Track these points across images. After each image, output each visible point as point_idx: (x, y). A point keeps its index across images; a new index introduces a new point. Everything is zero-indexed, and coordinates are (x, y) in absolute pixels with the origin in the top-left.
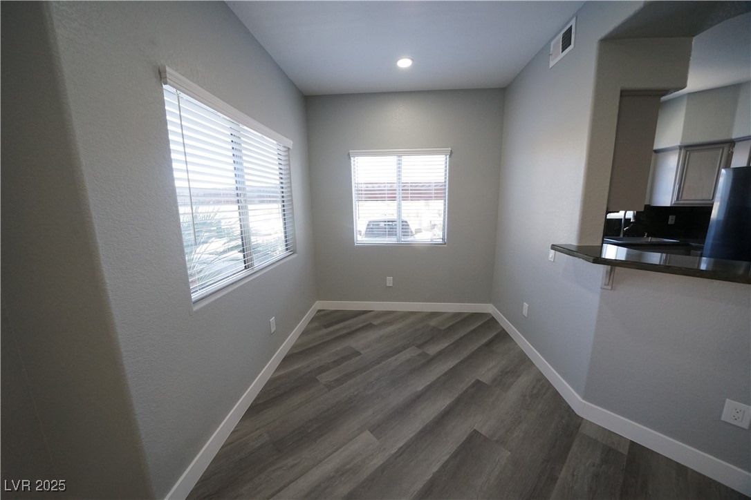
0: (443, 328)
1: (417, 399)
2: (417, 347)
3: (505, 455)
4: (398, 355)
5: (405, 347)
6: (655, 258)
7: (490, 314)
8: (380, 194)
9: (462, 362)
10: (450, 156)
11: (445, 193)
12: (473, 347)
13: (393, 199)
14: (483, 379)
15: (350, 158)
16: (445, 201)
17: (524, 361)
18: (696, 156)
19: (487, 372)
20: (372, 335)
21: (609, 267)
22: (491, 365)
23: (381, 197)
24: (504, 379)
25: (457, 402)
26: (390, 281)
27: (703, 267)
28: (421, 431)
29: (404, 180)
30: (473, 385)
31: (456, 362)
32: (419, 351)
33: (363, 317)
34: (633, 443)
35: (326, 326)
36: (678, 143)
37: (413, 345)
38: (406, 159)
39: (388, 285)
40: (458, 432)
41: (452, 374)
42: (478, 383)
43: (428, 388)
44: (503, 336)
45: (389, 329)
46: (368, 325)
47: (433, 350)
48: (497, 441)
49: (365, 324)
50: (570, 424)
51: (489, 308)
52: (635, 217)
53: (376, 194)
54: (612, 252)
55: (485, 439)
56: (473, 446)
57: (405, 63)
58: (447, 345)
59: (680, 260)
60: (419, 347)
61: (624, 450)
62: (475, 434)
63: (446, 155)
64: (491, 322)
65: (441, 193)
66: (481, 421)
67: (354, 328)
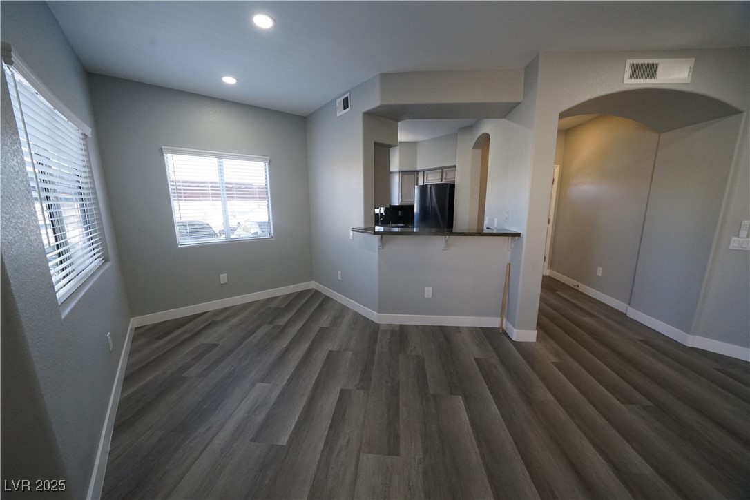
0: (283, 306)
1: (286, 351)
2: (268, 323)
3: (350, 353)
4: (255, 334)
5: (258, 327)
6: (396, 230)
7: (313, 289)
8: (203, 194)
9: (307, 322)
10: (269, 164)
11: (267, 194)
12: (310, 311)
13: (216, 198)
14: (324, 326)
15: (162, 155)
16: (268, 201)
17: (344, 309)
18: (406, 177)
19: (325, 321)
20: (221, 329)
21: (380, 236)
22: (326, 317)
23: (203, 197)
24: (336, 321)
25: (314, 342)
26: (224, 278)
27: (415, 231)
28: (298, 365)
29: (227, 180)
30: (319, 331)
31: (302, 323)
32: (272, 326)
33: (200, 319)
34: (400, 325)
35: (160, 338)
36: (398, 170)
37: (265, 323)
38: (227, 162)
39: (222, 282)
40: (321, 356)
41: (303, 331)
42: (322, 329)
43: (291, 343)
44: (327, 299)
45: (235, 321)
46: (209, 324)
47: (282, 322)
48: (344, 350)
49: (208, 323)
50: (374, 328)
51: (312, 285)
52: (385, 212)
53: (197, 193)
54: (379, 229)
55: (337, 352)
56: (332, 358)
57: (229, 80)
58: (291, 316)
59: (405, 230)
60: (270, 323)
61: (398, 329)
62: (331, 352)
63: (265, 163)
64: (316, 293)
65: (264, 195)
66: (331, 345)
67: (197, 330)
